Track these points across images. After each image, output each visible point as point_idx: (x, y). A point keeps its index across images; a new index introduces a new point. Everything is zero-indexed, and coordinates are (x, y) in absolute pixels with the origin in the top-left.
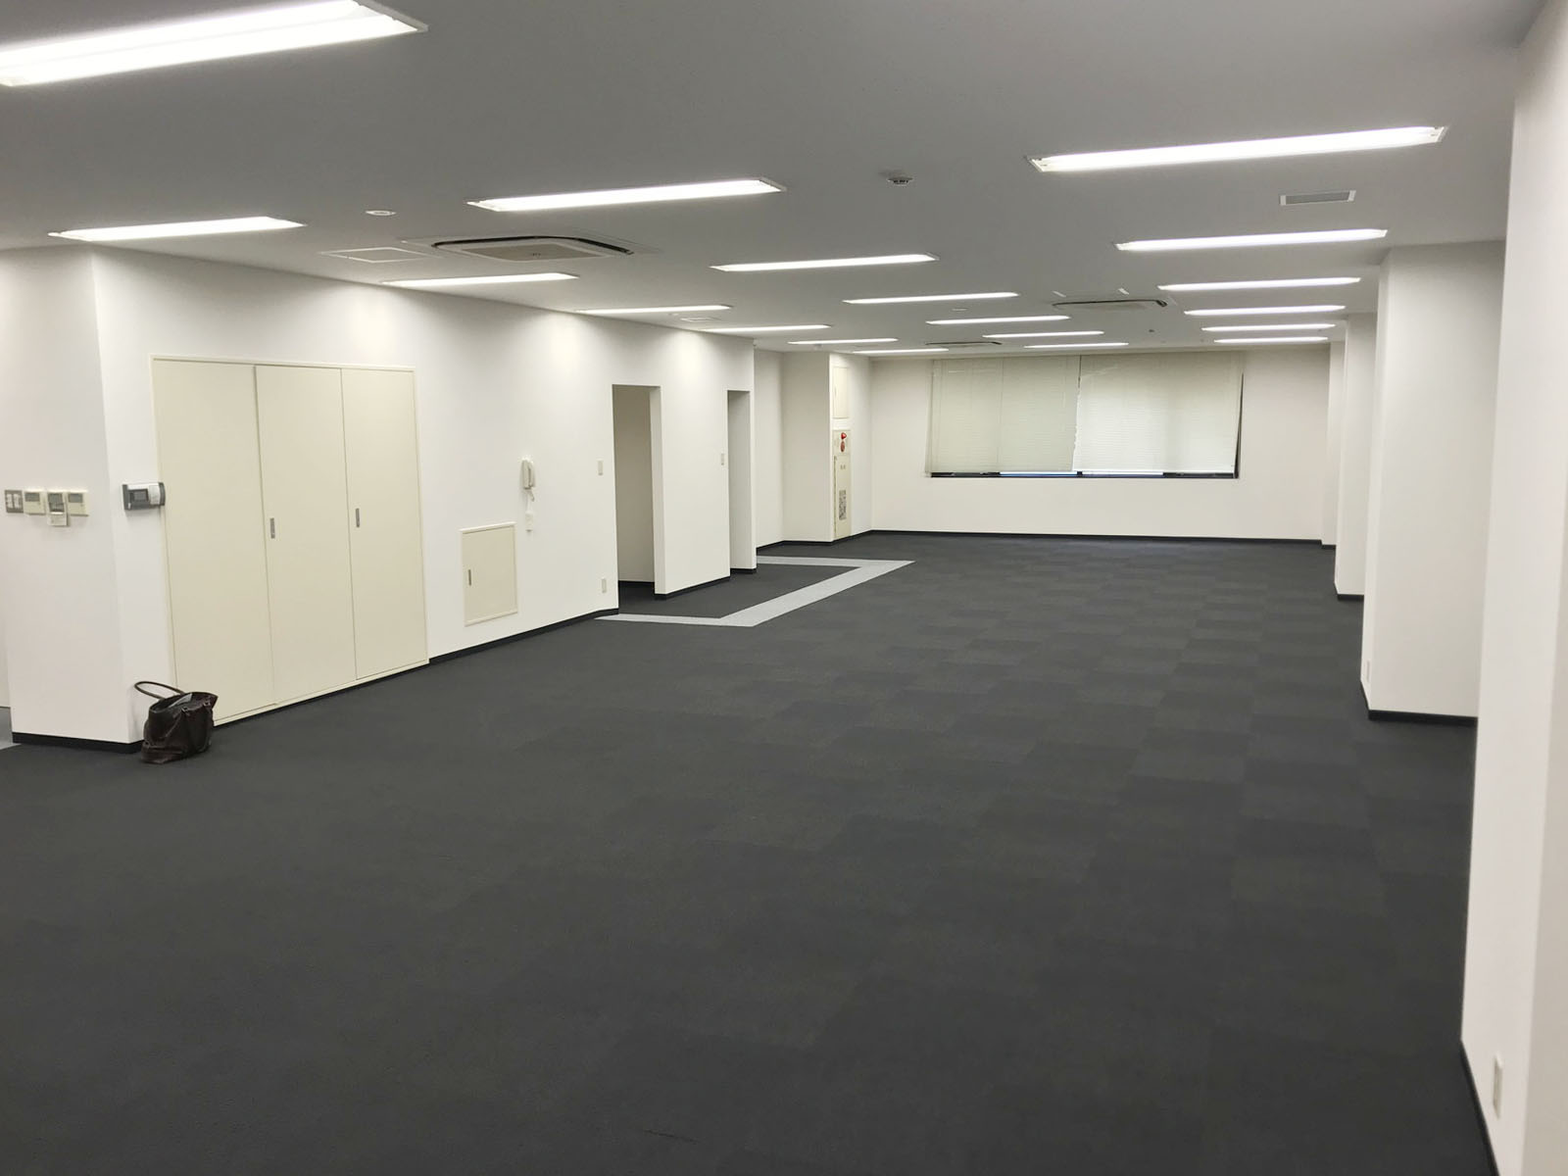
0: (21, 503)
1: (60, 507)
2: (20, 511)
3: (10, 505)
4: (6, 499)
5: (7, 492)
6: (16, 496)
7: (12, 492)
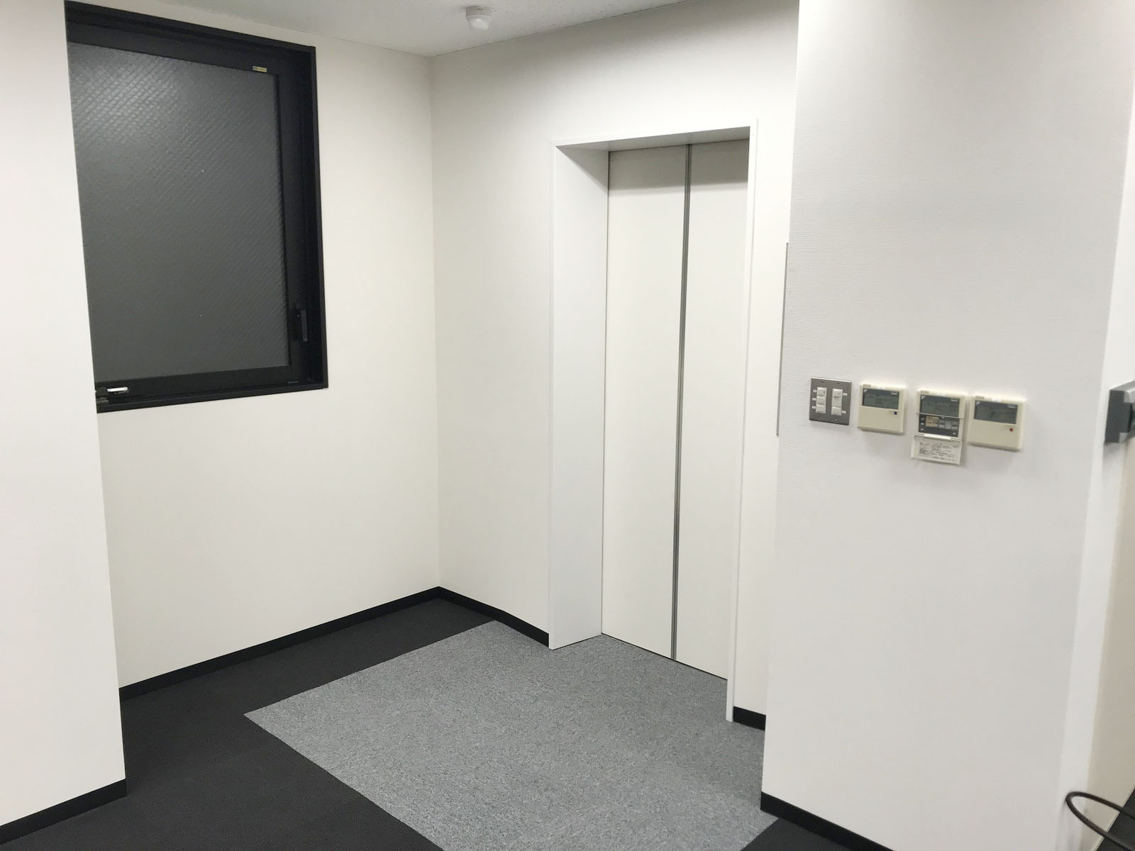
0: (846, 404)
1: (948, 426)
2: (843, 420)
3: (821, 408)
4: (813, 395)
5: (815, 383)
6: (837, 391)
7: (830, 385)
